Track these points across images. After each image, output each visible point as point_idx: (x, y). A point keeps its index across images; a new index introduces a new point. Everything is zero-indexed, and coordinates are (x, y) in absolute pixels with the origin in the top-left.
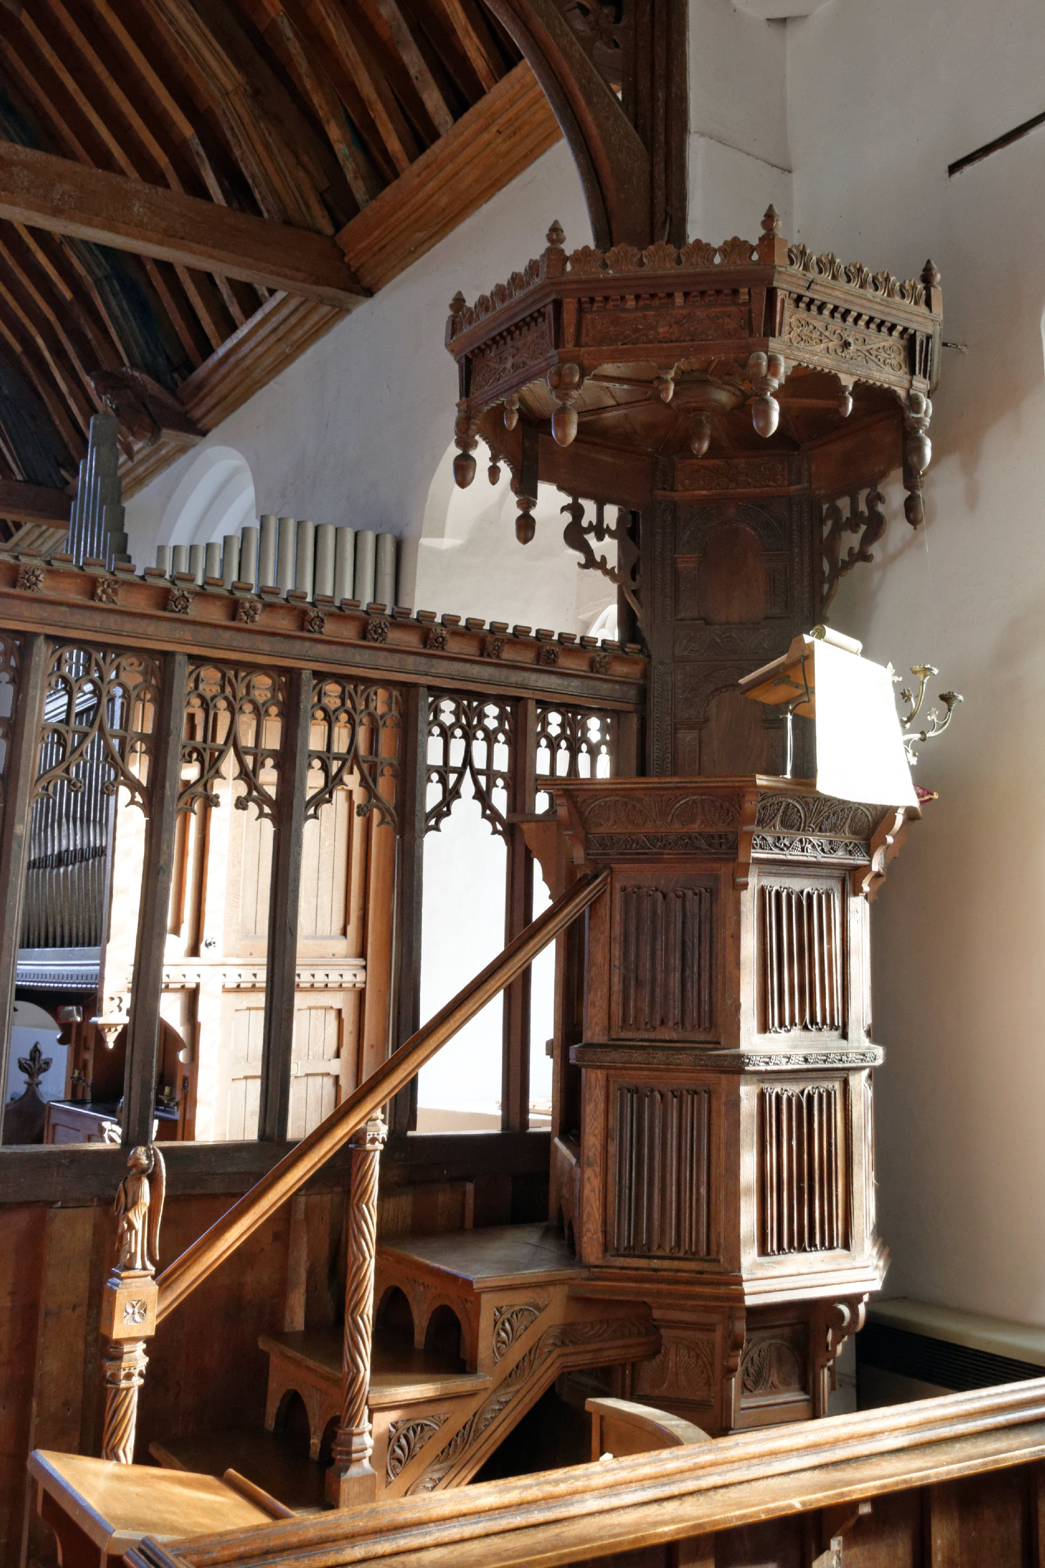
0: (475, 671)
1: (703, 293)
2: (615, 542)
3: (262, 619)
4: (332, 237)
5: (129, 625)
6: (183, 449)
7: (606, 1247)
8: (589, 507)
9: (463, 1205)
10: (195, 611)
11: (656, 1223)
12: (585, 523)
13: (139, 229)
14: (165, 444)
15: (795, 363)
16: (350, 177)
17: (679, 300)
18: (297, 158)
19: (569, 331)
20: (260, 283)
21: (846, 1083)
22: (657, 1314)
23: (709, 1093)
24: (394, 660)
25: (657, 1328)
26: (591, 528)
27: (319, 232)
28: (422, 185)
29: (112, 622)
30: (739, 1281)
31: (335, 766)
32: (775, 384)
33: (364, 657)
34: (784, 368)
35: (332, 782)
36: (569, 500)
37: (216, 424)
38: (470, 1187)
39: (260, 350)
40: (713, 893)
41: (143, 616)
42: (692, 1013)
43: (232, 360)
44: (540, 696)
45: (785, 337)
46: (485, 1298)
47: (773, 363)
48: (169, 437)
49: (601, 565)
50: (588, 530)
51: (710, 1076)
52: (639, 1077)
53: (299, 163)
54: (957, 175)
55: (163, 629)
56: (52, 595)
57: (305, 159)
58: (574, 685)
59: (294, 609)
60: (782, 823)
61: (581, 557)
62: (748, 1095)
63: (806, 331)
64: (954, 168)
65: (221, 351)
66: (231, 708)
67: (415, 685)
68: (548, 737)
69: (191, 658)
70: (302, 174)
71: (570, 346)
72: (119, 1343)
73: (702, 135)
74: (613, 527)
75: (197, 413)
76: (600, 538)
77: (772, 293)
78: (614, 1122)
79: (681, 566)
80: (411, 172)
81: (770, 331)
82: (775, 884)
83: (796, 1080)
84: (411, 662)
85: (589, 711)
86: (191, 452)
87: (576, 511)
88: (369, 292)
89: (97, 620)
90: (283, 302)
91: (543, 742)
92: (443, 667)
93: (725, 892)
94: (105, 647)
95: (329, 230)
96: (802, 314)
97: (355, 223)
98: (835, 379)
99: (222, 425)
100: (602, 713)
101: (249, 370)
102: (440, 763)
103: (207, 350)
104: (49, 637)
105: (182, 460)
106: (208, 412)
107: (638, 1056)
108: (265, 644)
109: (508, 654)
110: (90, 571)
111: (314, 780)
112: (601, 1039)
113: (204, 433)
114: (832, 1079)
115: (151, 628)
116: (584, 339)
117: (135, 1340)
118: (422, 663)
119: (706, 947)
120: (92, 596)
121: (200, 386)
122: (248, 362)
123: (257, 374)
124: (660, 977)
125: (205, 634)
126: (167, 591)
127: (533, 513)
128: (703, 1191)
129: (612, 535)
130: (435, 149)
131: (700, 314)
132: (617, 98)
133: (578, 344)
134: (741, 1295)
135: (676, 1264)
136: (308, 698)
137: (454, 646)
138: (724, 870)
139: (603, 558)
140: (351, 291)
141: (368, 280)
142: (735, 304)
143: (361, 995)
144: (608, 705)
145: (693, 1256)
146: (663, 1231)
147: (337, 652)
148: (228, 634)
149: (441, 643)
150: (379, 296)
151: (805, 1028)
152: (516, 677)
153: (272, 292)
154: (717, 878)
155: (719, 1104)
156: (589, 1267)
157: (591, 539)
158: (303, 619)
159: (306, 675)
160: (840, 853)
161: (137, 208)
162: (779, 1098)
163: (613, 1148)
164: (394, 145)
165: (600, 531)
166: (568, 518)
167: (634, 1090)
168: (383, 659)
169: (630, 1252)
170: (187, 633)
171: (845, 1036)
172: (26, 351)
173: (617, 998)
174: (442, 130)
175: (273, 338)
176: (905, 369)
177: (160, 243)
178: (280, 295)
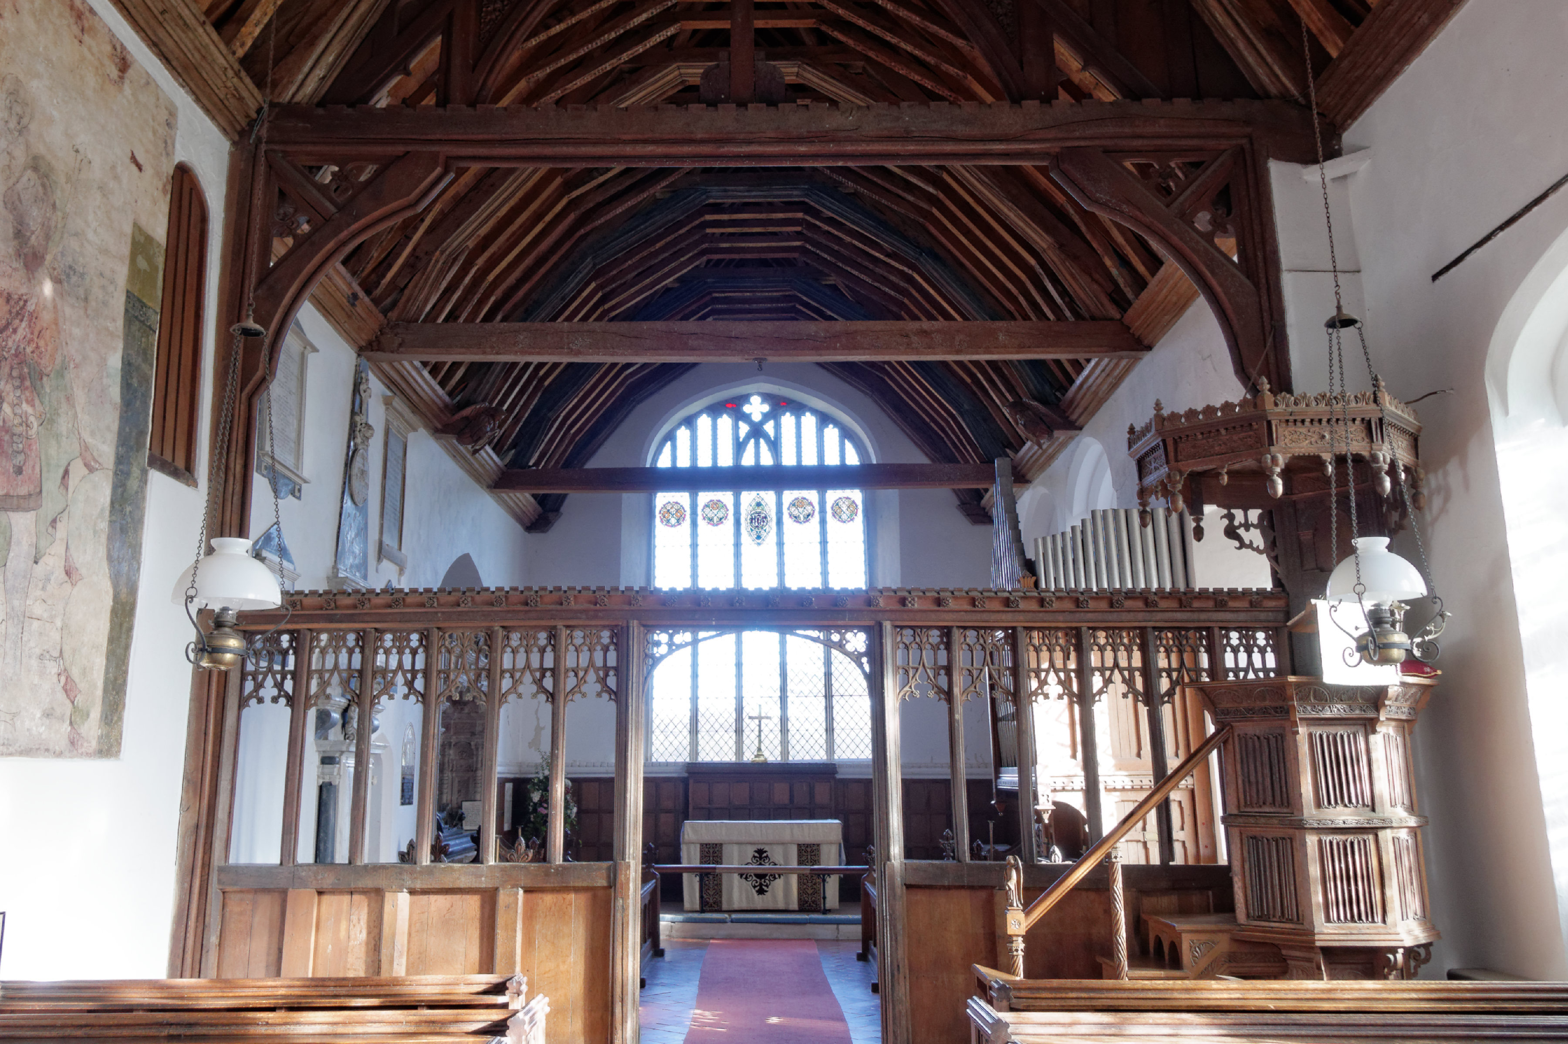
0: (1178, 616)
1: (1234, 428)
2: (1258, 531)
3: (1056, 605)
4: (1120, 320)
5: (994, 617)
6: (1072, 438)
7: (1248, 916)
8: (1239, 514)
9: (1209, 903)
10: (1022, 605)
11: (1271, 904)
12: (1236, 523)
13: (1005, 348)
14: (1058, 438)
15: (1289, 455)
16: (1122, 286)
17: (1223, 432)
18: (1091, 276)
19: (1171, 454)
20: (1081, 357)
21: (1377, 835)
22: (1284, 952)
23: (1291, 840)
24: (1131, 616)
25: (1285, 960)
26: (1241, 525)
27: (1112, 319)
28: (1161, 290)
29: (985, 616)
30: (1314, 934)
31: (1108, 673)
32: (1278, 470)
33: (1115, 616)
34: (1281, 460)
35: (1108, 682)
36: (1225, 512)
37: (1086, 422)
38: (1210, 893)
39: (1099, 381)
40: (1282, 736)
41: (998, 612)
42: (1278, 798)
43: (1085, 387)
44: (1222, 625)
45: (1282, 444)
46: (1184, 935)
47: (1274, 460)
48: (1060, 435)
49: (1250, 546)
50: (1239, 527)
51: (1291, 831)
52: (1256, 831)
53: (1093, 280)
54: (1437, 282)
55: (1009, 616)
56: (957, 608)
57: (1097, 276)
58: (1242, 616)
59: (1071, 598)
60: (1315, 698)
61: (1237, 544)
62: (1311, 840)
63: (1295, 436)
64: (1435, 277)
65: (1078, 382)
66: (1049, 650)
67: (1145, 628)
68: (1231, 646)
69: (1025, 628)
70: (1095, 286)
71: (1172, 463)
72: (1011, 936)
73: (1290, 271)
74: (1255, 522)
75: (1074, 417)
76: (1247, 530)
77: (1269, 423)
78: (1246, 854)
79: (1302, 538)
80: (1153, 283)
81: (1271, 443)
82: (1317, 731)
83: (1342, 834)
84: (1140, 616)
85: (1255, 630)
86: (1077, 439)
87: (1231, 517)
88: (1149, 348)
89: (978, 616)
90: (1097, 365)
91: (1228, 649)
92: (1160, 616)
93: (1289, 737)
94: (985, 628)
95: (1118, 316)
96: (1292, 428)
97: (1130, 312)
98: (1318, 458)
99: (1090, 422)
100: (1265, 629)
101: (1096, 393)
102: (1166, 666)
103: (1072, 381)
104: (958, 627)
105: (1071, 446)
106: (1080, 416)
107: (1252, 820)
108: (1060, 617)
109: (1196, 604)
110: (972, 594)
111: (1097, 682)
112: (1235, 812)
113: (1080, 428)
114: (1368, 833)
115: (1004, 617)
116: (1180, 457)
117: (1018, 936)
118: (1147, 616)
119: (1282, 765)
120: (974, 605)
121: (1072, 401)
122: (1093, 388)
123: (1100, 394)
124: (1260, 780)
125: (1030, 616)
126: (1008, 599)
127: (1202, 524)
128: (1292, 888)
129: (1255, 526)
130: (1162, 270)
131: (1235, 438)
132: (1233, 262)
133: (1177, 461)
134: (1314, 941)
135: (1282, 925)
136: (1087, 640)
137: (1163, 604)
138: (1287, 724)
139: (1251, 542)
140: (1137, 350)
141: (1146, 342)
142: (1251, 430)
143: (1192, 792)
144: (1270, 625)
145: (1290, 921)
146: (1274, 908)
147: (1099, 616)
148: (1041, 615)
149: (1155, 604)
150: (1155, 349)
151: (1346, 806)
152: (1203, 616)
153: (1088, 361)
154: (1284, 728)
155: (1296, 845)
156: (1240, 925)
157: (1241, 531)
158: (1077, 602)
159: (1084, 629)
160: (1357, 712)
161: (1001, 337)
162: (1331, 843)
163: (1247, 866)
164: (1141, 268)
165: (1247, 526)
166: (1226, 522)
167: (1254, 838)
168: (1125, 616)
169: (1260, 918)
170: (1021, 617)
171: (1373, 810)
172: (973, 381)
173: (1241, 790)
174: (1164, 259)
175: (1104, 375)
176: (1367, 440)
177: (1018, 353)
178: (1093, 363)
